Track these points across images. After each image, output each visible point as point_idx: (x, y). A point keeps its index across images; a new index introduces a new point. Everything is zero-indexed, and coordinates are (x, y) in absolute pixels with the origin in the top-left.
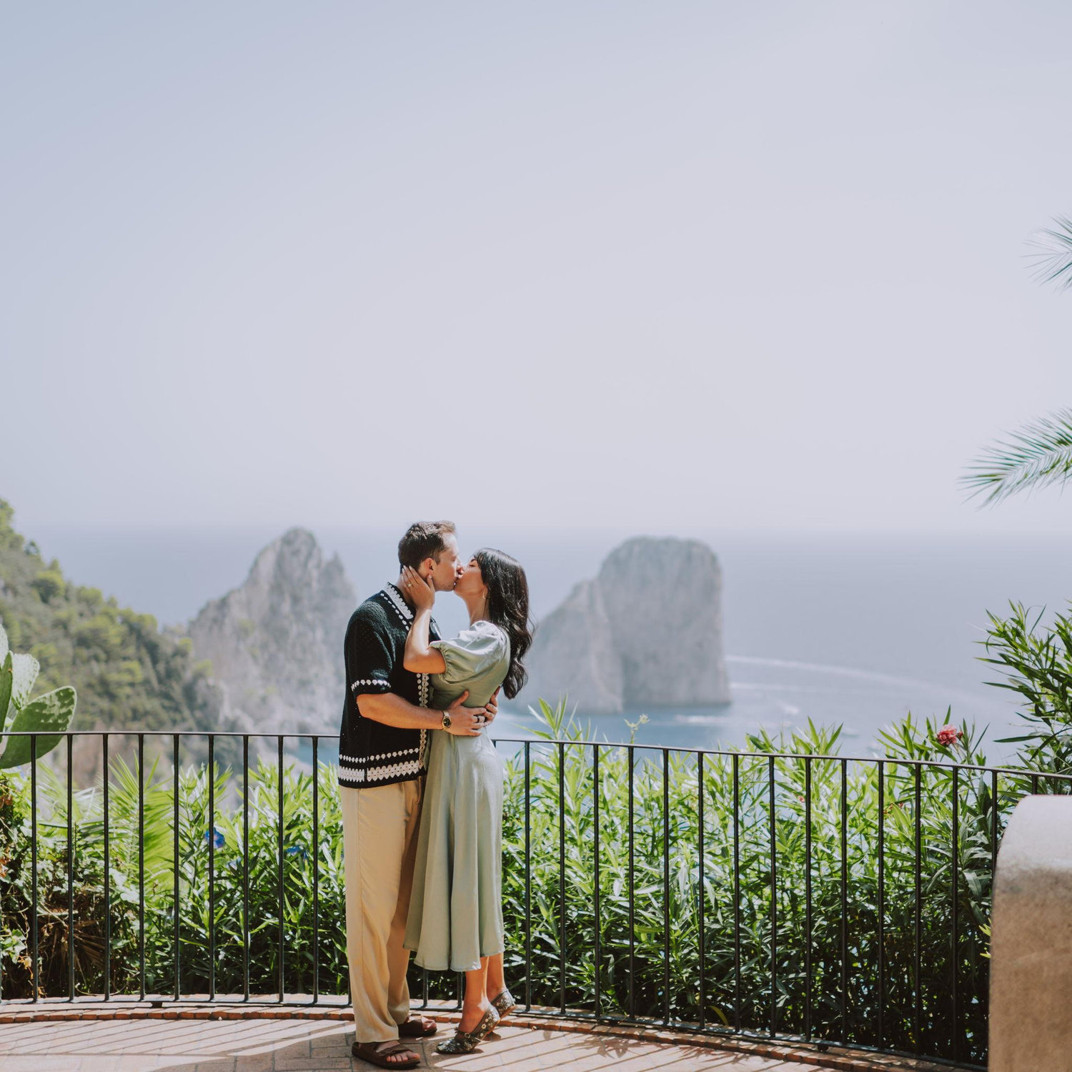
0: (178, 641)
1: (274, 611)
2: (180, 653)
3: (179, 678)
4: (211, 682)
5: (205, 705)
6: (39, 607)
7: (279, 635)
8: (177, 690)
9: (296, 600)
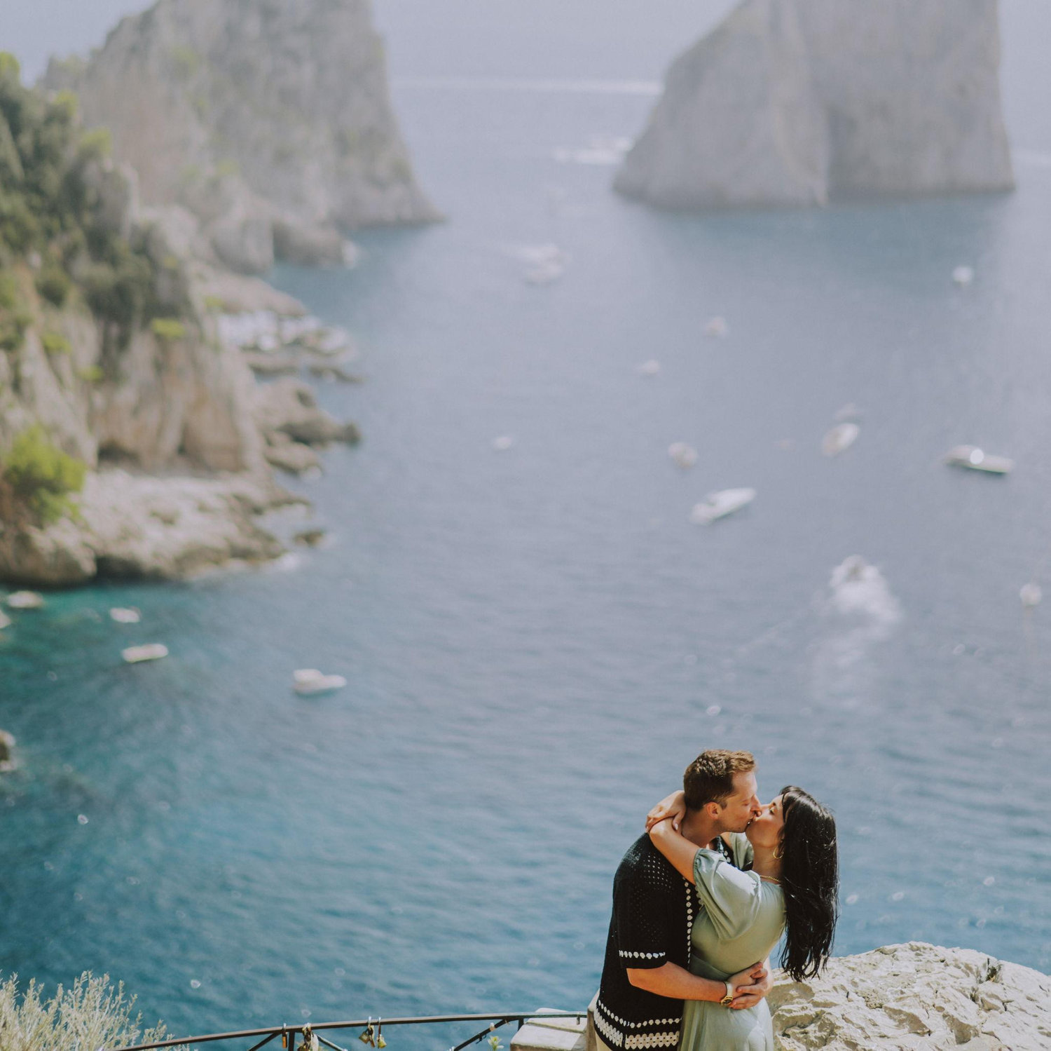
2: (58, 117)
3: (55, 160)
4: (109, 164)
5: (98, 205)
9: (268, 14)
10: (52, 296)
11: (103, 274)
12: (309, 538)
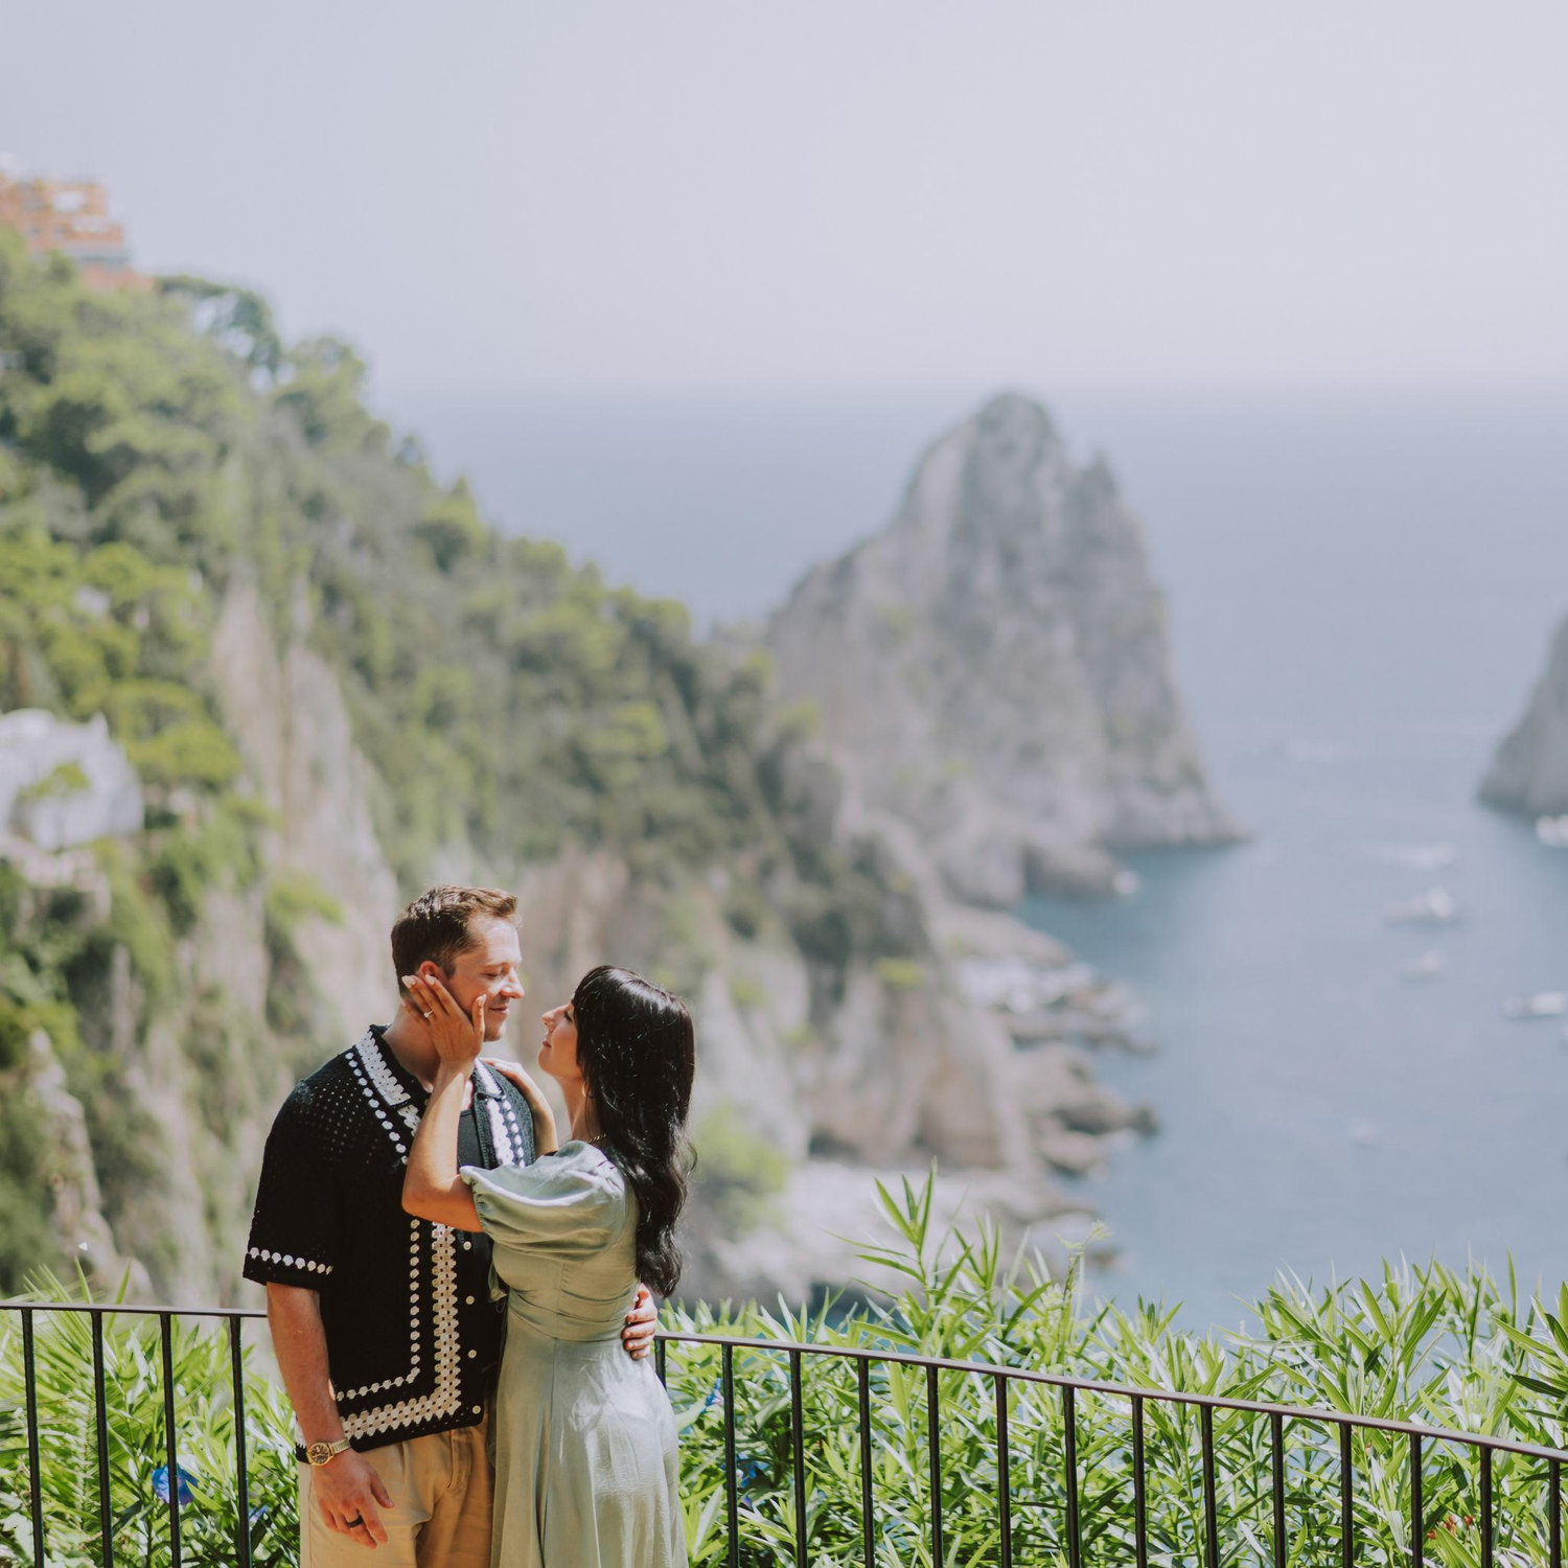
0: (741, 659)
1: (960, 583)
2: (745, 684)
3: (744, 742)
4: (817, 750)
5: (802, 807)
6: (427, 584)
7: (973, 639)
8: (740, 768)
9: (1010, 559)
10: (743, 927)
11: (812, 901)
12: (1101, 1259)
